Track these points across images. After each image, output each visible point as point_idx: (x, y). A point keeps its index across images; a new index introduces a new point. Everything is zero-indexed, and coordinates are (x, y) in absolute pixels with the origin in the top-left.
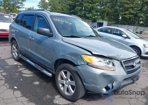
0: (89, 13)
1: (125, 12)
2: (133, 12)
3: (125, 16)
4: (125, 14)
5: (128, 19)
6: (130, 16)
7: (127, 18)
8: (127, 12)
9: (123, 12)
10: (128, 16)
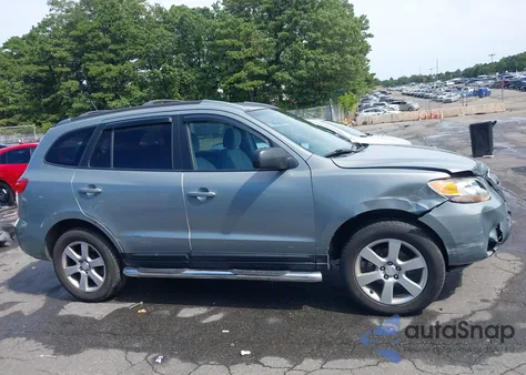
0: (117, 97)
1: (237, 75)
2: (257, 70)
3: (241, 86)
4: (239, 81)
5: (251, 95)
6: (255, 83)
7: (248, 92)
8: (243, 74)
9: (231, 74)
10: (250, 83)
